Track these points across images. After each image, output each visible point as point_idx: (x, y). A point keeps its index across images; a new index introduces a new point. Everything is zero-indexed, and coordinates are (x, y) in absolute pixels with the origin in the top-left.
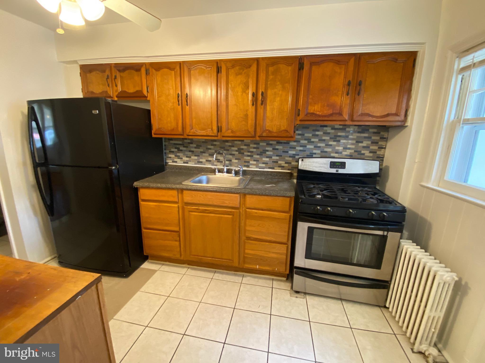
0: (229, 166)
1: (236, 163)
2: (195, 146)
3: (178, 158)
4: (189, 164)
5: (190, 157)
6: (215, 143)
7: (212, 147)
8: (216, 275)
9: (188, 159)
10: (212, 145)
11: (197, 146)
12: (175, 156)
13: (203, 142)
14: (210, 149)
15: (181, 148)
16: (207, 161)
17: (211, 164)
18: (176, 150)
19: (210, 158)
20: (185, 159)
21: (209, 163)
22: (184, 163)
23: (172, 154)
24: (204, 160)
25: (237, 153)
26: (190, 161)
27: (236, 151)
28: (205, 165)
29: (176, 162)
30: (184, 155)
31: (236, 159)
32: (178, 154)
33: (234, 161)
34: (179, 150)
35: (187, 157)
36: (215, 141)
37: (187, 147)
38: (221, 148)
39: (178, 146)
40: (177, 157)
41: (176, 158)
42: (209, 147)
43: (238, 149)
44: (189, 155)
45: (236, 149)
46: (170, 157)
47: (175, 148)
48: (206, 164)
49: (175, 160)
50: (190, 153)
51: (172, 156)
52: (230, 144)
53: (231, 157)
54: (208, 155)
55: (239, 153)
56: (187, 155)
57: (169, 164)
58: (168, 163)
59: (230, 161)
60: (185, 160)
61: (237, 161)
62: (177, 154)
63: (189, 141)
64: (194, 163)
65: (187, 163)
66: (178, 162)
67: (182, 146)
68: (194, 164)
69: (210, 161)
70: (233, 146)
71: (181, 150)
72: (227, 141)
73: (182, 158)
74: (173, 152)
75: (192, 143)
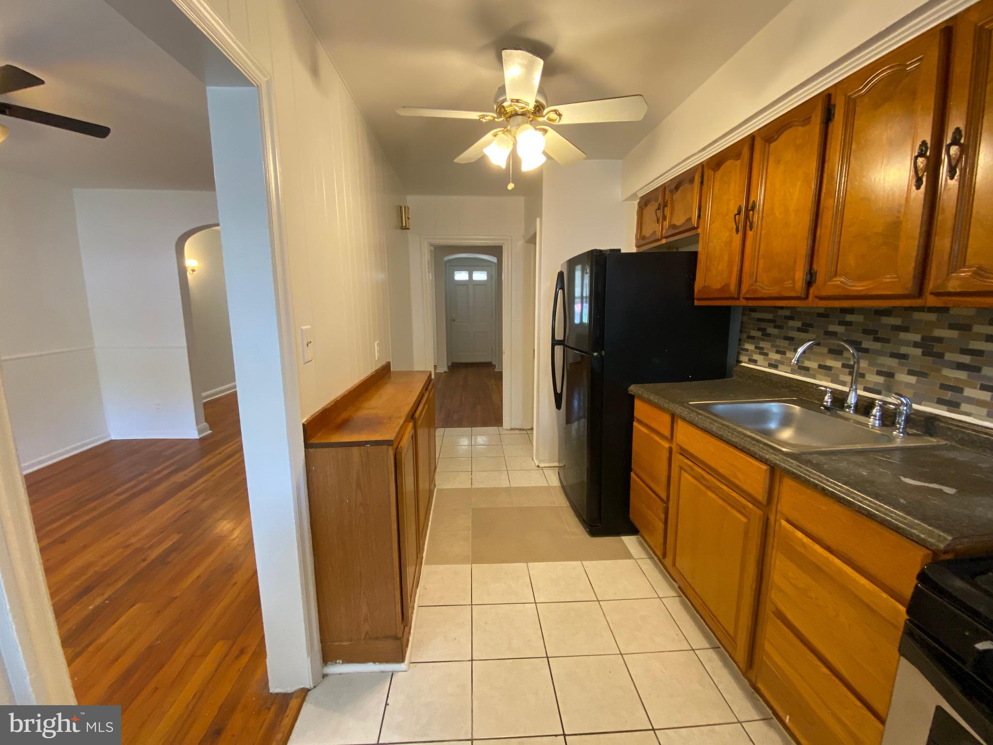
0: (884, 392)
1: (908, 385)
2: (798, 324)
3: (761, 354)
4: (779, 371)
5: (784, 353)
6: (849, 318)
7: (840, 329)
8: (711, 654)
9: (778, 357)
10: (841, 323)
11: (803, 324)
12: (756, 348)
13: (820, 315)
14: (834, 334)
15: (771, 330)
16: (821, 367)
17: (830, 379)
18: (758, 334)
19: (831, 359)
20: (774, 356)
21: (826, 375)
22: (771, 366)
23: (751, 343)
24: (813, 365)
25: (918, 351)
26: (782, 363)
27: (916, 345)
28: (814, 377)
29: (754, 362)
30: (772, 346)
31: (911, 373)
32: (762, 344)
33: (903, 377)
34: (766, 335)
35: (778, 352)
36: (851, 311)
37: (780, 327)
38: (866, 332)
39: (763, 325)
40: (758, 351)
41: (756, 353)
42: (833, 328)
43: (923, 339)
44: (783, 347)
45: (917, 338)
46: (747, 350)
47: (759, 329)
48: (818, 376)
49: (756, 357)
50: (785, 343)
51: (750, 347)
52: (897, 321)
53: (893, 362)
54: (825, 350)
55: (924, 354)
56: (780, 347)
57: (743, 364)
58: (741, 362)
59: (890, 375)
60: (772, 359)
61: (912, 379)
62: (759, 343)
63: (787, 313)
64: (789, 369)
65: (775, 367)
66: (758, 363)
67: (773, 325)
68: (790, 372)
69: (829, 368)
70: (906, 329)
71: (769, 335)
72: (887, 312)
73: (766, 354)
74: (753, 338)
75: (791, 318)
